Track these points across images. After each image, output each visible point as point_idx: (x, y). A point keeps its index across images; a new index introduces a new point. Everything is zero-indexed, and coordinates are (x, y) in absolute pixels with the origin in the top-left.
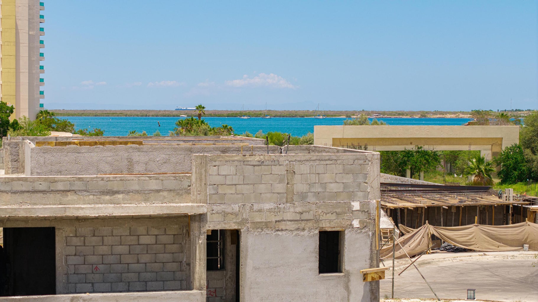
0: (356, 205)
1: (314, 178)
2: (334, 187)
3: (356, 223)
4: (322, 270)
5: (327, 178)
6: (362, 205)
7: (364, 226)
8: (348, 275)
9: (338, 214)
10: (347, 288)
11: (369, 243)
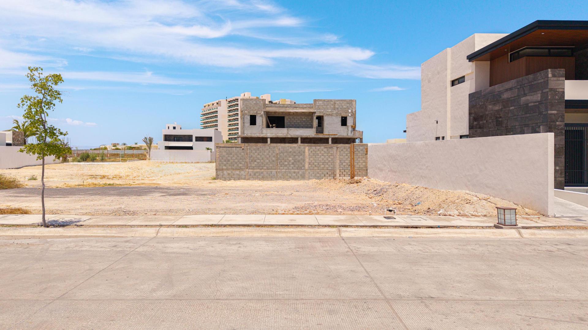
0: (350, 111)
1: (340, 105)
2: (345, 107)
3: (350, 115)
4: (342, 125)
5: (343, 105)
6: (351, 111)
7: (352, 115)
8: (348, 126)
9: (345, 113)
10: (348, 129)
11: (353, 119)
